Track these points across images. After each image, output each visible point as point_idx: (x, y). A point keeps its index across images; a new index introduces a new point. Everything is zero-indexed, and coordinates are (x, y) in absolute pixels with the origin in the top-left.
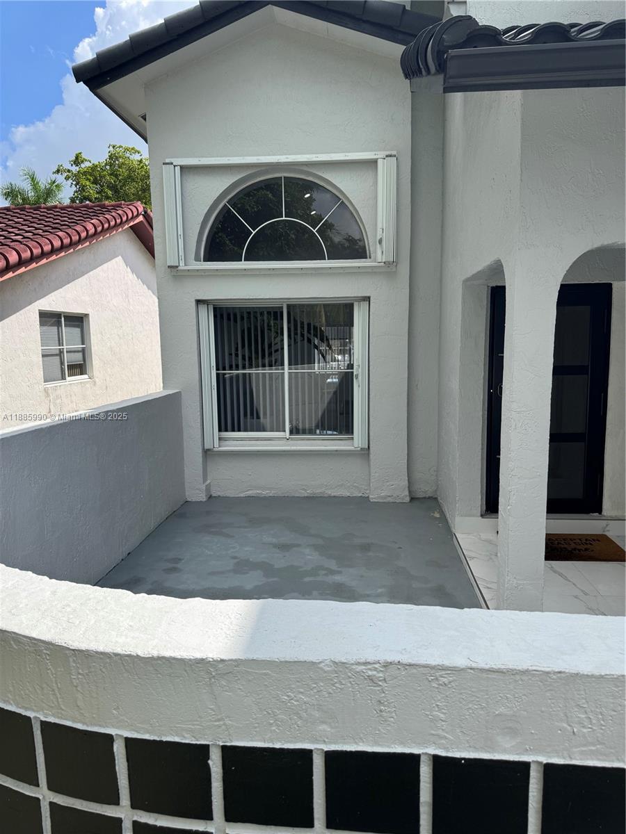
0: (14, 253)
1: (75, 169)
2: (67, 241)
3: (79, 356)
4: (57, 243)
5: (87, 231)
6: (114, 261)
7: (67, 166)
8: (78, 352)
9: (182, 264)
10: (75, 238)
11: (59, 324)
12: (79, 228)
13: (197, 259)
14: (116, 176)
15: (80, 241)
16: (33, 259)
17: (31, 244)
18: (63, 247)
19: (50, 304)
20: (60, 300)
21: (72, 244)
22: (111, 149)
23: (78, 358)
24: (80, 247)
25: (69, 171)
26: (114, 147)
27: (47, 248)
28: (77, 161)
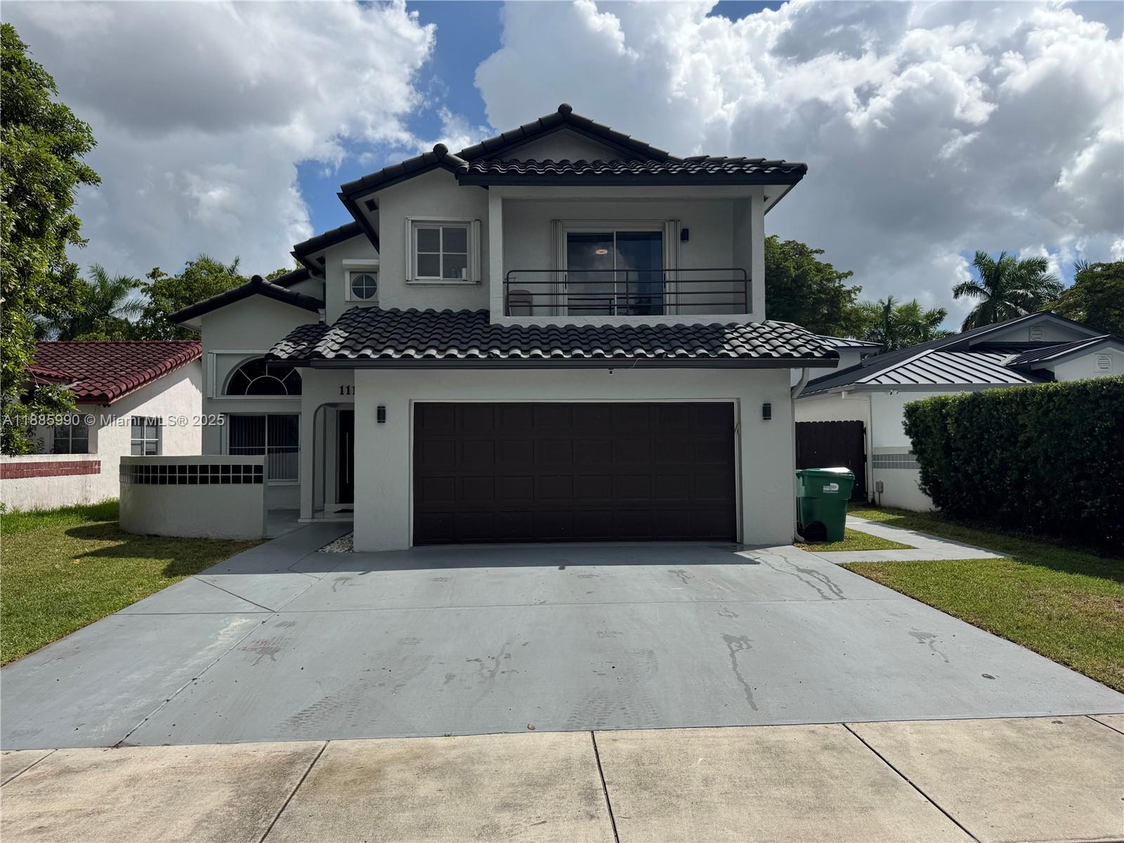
0: (124, 385)
1: (151, 282)
2: (153, 375)
3: (154, 446)
4: (147, 377)
5: (166, 367)
6: (185, 380)
7: (144, 279)
8: (153, 443)
9: (215, 396)
10: (158, 372)
11: (142, 425)
12: (161, 366)
13: (223, 394)
14: (192, 290)
15: (161, 374)
16: (134, 387)
17: (133, 379)
18: (151, 379)
19: (138, 412)
20: (144, 410)
21: (156, 376)
22: (188, 266)
24: (161, 377)
25: (145, 284)
26: (191, 264)
27: (142, 380)
28: (154, 274)
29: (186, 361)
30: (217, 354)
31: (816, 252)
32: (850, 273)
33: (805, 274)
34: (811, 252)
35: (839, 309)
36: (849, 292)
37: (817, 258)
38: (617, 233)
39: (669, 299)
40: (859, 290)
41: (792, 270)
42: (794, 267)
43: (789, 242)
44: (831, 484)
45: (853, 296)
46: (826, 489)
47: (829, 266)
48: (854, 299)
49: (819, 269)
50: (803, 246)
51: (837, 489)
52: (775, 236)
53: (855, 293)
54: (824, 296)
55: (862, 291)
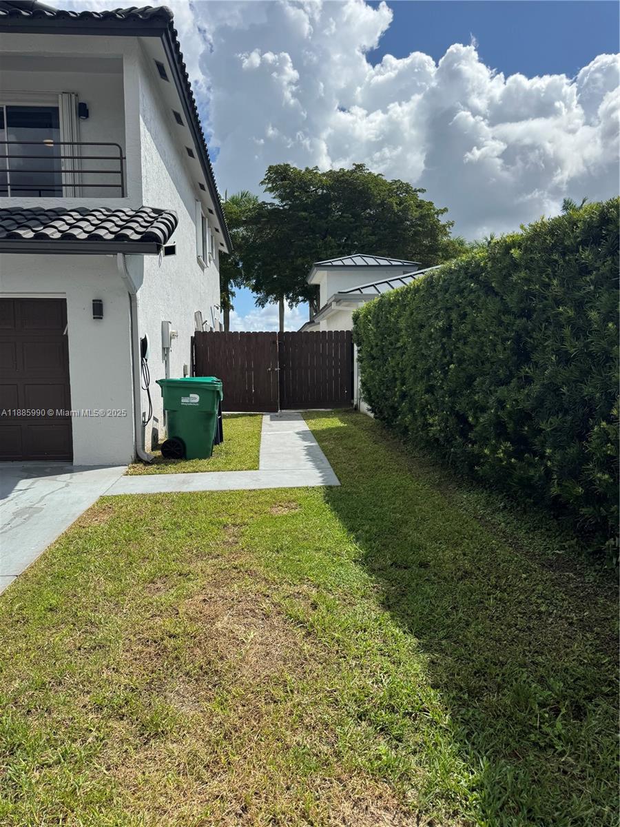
31: (419, 191)
32: (446, 210)
33: (406, 210)
34: (415, 191)
35: (437, 241)
36: (444, 226)
37: (421, 196)
38: (7, 107)
39: (66, 179)
40: (452, 224)
41: (395, 205)
42: (396, 203)
43: (396, 181)
44: (191, 395)
45: (447, 229)
46: (184, 400)
47: (431, 203)
48: (449, 233)
49: (420, 205)
50: (408, 185)
51: (197, 400)
52: (380, 174)
53: (449, 227)
54: (421, 229)
55: (455, 225)
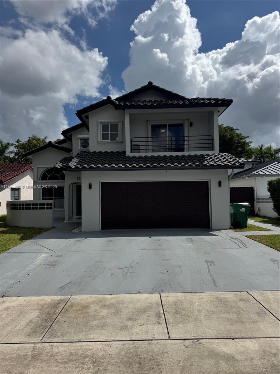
0: (8, 178)
1: (17, 144)
5: (22, 172)
6: (28, 176)
7: (15, 143)
9: (37, 181)
11: (14, 191)
12: (20, 171)
13: (40, 180)
14: (30, 146)
15: (20, 174)
16: (11, 178)
17: (11, 175)
18: (17, 175)
21: (18, 174)
22: (29, 138)
23: (18, 197)
25: (15, 145)
27: (14, 176)
28: (18, 141)
29: (28, 169)
30: (38, 167)
31: (237, 129)
32: (248, 137)
33: (233, 137)
34: (235, 130)
35: (244, 148)
37: (237, 132)
38: (168, 124)
39: (186, 146)
41: (228, 136)
43: (227, 126)
44: (243, 209)
45: (249, 144)
46: (241, 210)
47: (241, 134)
49: (238, 135)
50: (232, 128)
51: (244, 210)
52: (222, 124)
53: (250, 143)
54: (239, 144)
55: (253, 142)
